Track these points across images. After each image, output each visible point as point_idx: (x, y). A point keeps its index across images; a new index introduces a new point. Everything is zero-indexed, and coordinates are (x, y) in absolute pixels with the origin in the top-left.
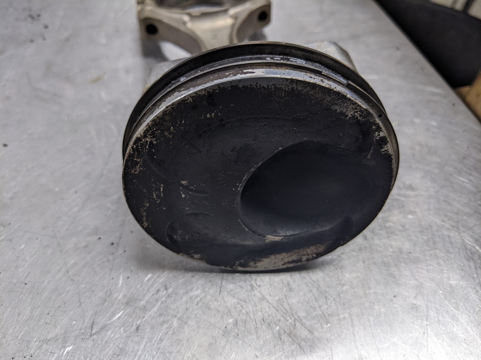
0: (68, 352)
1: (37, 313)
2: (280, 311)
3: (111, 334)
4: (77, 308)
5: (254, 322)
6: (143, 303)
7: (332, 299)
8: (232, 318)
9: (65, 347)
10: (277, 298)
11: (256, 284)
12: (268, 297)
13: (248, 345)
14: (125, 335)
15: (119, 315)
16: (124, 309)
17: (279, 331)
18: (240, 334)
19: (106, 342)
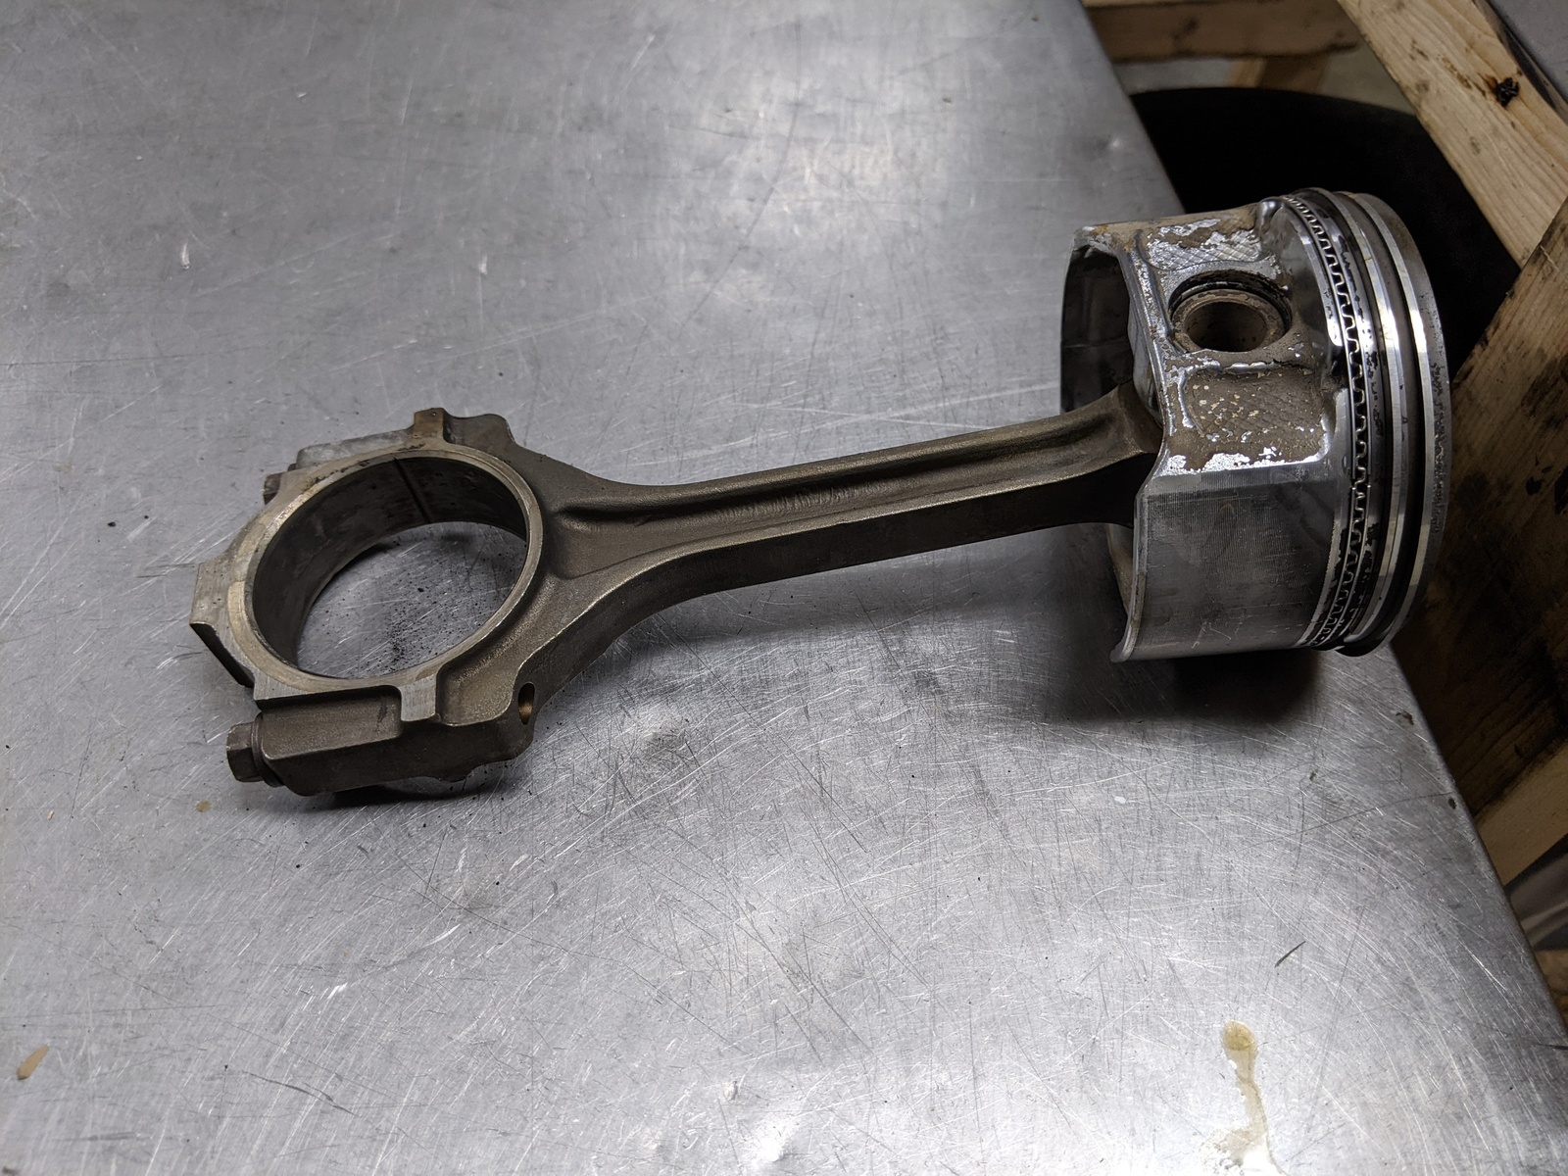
0: (337, 996)
1: (280, 908)
2: (786, 969)
3: (429, 969)
4: (365, 907)
5: (727, 984)
6: (502, 913)
7: (901, 958)
8: (683, 969)
9: (332, 986)
10: (786, 939)
11: (747, 903)
12: (767, 935)
13: (706, 1029)
14: (457, 975)
15: (450, 933)
16: (461, 921)
17: (775, 1009)
18: (692, 1004)
19: (417, 984)
